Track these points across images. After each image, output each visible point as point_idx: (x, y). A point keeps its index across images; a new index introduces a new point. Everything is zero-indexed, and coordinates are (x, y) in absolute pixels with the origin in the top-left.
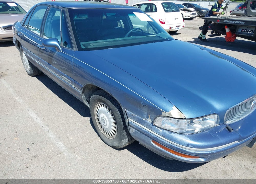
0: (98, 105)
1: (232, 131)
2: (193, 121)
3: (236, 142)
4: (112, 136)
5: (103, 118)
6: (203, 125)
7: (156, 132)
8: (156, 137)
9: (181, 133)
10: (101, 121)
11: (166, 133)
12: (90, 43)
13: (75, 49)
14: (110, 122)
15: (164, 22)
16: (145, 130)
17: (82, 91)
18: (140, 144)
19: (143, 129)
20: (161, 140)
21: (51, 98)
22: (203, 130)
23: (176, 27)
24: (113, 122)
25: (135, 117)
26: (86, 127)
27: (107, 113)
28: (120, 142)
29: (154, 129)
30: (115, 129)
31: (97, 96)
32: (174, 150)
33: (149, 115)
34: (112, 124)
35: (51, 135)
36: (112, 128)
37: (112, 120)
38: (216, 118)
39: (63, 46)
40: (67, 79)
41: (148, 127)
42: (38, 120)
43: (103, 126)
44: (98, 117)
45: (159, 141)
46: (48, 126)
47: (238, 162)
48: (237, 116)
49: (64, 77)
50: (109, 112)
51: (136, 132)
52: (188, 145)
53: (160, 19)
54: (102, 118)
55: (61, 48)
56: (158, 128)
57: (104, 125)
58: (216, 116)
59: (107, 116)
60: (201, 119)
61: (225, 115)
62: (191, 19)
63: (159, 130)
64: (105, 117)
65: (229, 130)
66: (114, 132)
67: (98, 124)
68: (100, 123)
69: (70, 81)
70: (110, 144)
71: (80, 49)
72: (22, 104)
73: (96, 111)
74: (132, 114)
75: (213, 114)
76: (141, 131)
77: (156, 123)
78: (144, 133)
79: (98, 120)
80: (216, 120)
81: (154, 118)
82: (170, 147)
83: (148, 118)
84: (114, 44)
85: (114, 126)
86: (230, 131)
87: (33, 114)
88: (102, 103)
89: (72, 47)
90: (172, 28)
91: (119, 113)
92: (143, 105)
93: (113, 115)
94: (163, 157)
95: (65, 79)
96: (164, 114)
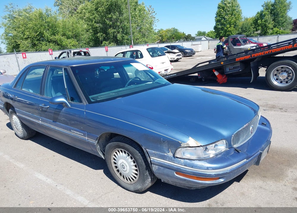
0: (115, 152)
1: (240, 152)
2: (207, 147)
3: (245, 160)
4: (133, 180)
5: (122, 164)
6: (216, 150)
7: (179, 163)
8: (179, 167)
9: (200, 160)
10: (119, 168)
11: (187, 162)
12: (99, 96)
13: (85, 102)
14: (130, 166)
15: (152, 67)
16: (167, 164)
17: (97, 142)
18: (162, 181)
19: (165, 163)
20: (184, 169)
21: (55, 157)
22: (217, 155)
23: (165, 70)
24: (134, 165)
25: (157, 154)
26: (102, 178)
27: (126, 157)
28: (144, 183)
29: (176, 161)
30: (136, 172)
31: (114, 143)
32: (197, 176)
33: (170, 149)
34: (133, 168)
35: (69, 192)
36: (133, 171)
37: (132, 164)
38: (225, 143)
39: (70, 101)
40: (79, 133)
41: (170, 160)
42: (49, 181)
43: (123, 173)
44: (116, 165)
45: (182, 171)
46: (62, 184)
47: (252, 183)
48: (241, 140)
49: (74, 131)
50: (128, 157)
51: (159, 169)
52: (208, 168)
53: (147, 65)
54: (120, 164)
55: (69, 104)
56: (180, 159)
57: (123, 171)
58: (224, 141)
59: (127, 161)
60: (214, 145)
61: (232, 139)
62: (177, 61)
63: (180, 161)
64: (125, 162)
65: (237, 151)
66: (135, 176)
67: (116, 172)
68: (118, 171)
69: (83, 134)
70: (132, 189)
71: (90, 102)
72: (24, 169)
73: (113, 159)
74: (153, 151)
75: (221, 140)
76: (164, 165)
77: (177, 155)
78: (167, 167)
79: (116, 167)
80: (225, 145)
81: (174, 151)
82: (192, 174)
83: (169, 152)
84: (120, 94)
85: (134, 169)
86: (239, 152)
87: (41, 177)
88: (119, 150)
89: (81, 102)
90: (161, 72)
91: (139, 154)
92: (163, 141)
93: (133, 158)
94: (186, 188)
95: (76, 133)
96: (182, 145)
